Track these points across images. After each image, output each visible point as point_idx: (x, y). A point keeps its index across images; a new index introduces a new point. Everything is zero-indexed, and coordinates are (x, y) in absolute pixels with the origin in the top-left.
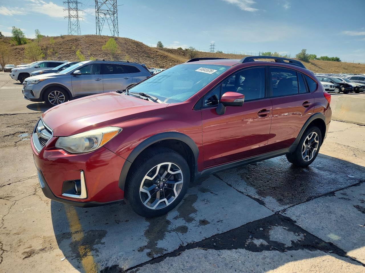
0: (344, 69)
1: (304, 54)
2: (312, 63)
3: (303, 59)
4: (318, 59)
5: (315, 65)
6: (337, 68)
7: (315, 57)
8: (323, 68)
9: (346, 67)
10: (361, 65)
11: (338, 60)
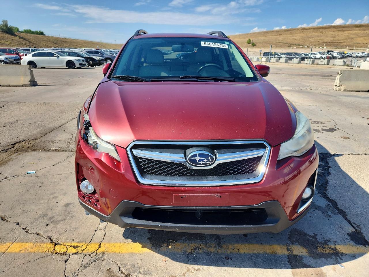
0: (54, 43)
1: (7, 26)
2: (19, 36)
3: (7, 31)
4: (22, 32)
5: (24, 39)
6: (47, 42)
7: (18, 30)
8: (33, 42)
9: (55, 42)
10: (67, 39)
11: (42, 33)
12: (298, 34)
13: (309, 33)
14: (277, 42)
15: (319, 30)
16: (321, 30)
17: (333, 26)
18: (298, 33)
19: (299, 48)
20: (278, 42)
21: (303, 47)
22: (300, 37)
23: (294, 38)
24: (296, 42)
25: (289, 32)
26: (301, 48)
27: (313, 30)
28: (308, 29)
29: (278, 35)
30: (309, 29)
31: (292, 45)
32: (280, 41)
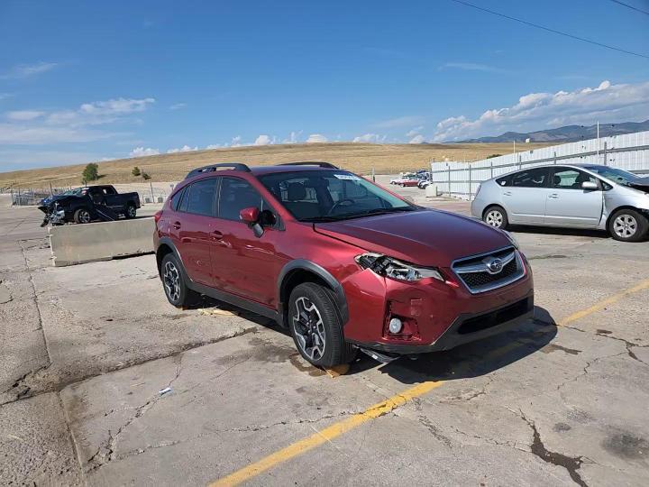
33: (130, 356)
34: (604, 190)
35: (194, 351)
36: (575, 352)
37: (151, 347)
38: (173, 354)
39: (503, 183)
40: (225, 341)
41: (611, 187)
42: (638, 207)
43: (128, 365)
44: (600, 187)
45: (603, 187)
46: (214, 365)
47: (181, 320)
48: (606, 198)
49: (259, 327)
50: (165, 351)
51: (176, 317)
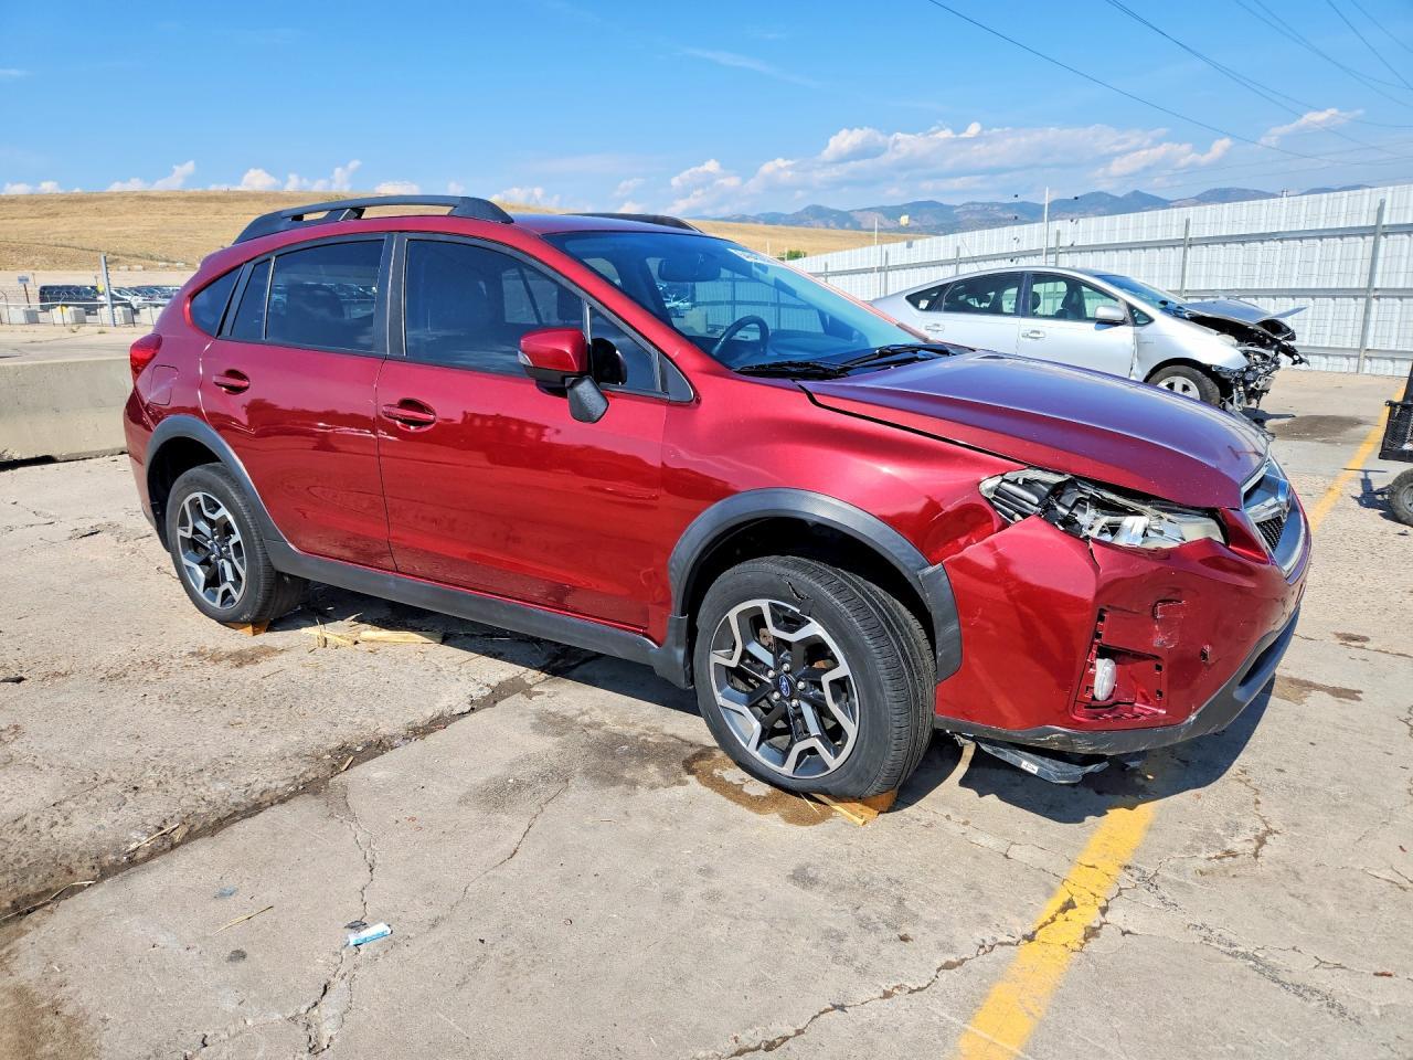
12: (130, 216)
13: (173, 214)
14: (50, 245)
15: (208, 205)
16: (214, 206)
17: (253, 196)
18: (126, 212)
19: (154, 267)
20: (56, 246)
21: (170, 264)
22: (142, 228)
23: (119, 232)
24: (134, 247)
25: (89, 205)
26: (164, 267)
27: (182, 204)
28: (164, 199)
29: (41, 217)
30: (169, 199)
31: (120, 257)
32: (65, 242)
33: (155, 808)
34: (1135, 324)
35: (375, 771)
36: (1352, 694)
37: (217, 769)
38: (310, 788)
39: (924, 304)
40: (453, 727)
41: (1151, 320)
42: (1205, 360)
43: (166, 844)
44: (1129, 319)
45: (1136, 318)
46: (470, 815)
47: (265, 666)
48: (1140, 343)
49: (531, 675)
50: (275, 779)
51: (242, 659)
